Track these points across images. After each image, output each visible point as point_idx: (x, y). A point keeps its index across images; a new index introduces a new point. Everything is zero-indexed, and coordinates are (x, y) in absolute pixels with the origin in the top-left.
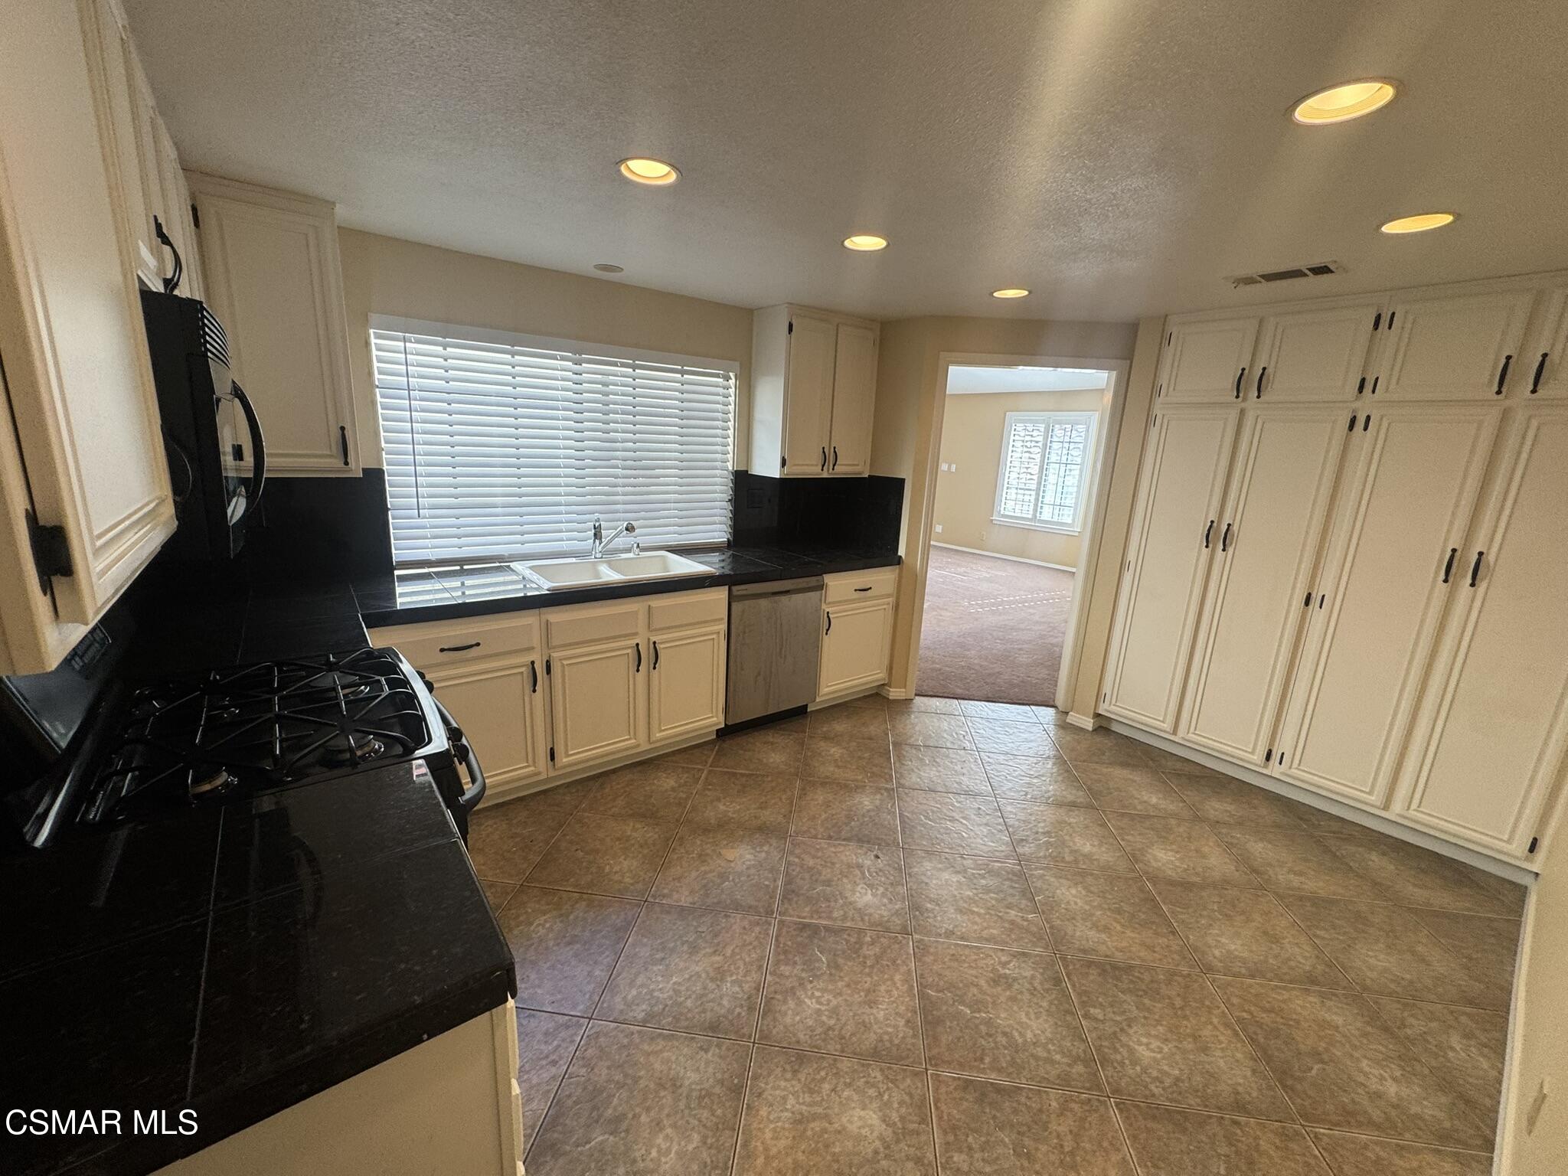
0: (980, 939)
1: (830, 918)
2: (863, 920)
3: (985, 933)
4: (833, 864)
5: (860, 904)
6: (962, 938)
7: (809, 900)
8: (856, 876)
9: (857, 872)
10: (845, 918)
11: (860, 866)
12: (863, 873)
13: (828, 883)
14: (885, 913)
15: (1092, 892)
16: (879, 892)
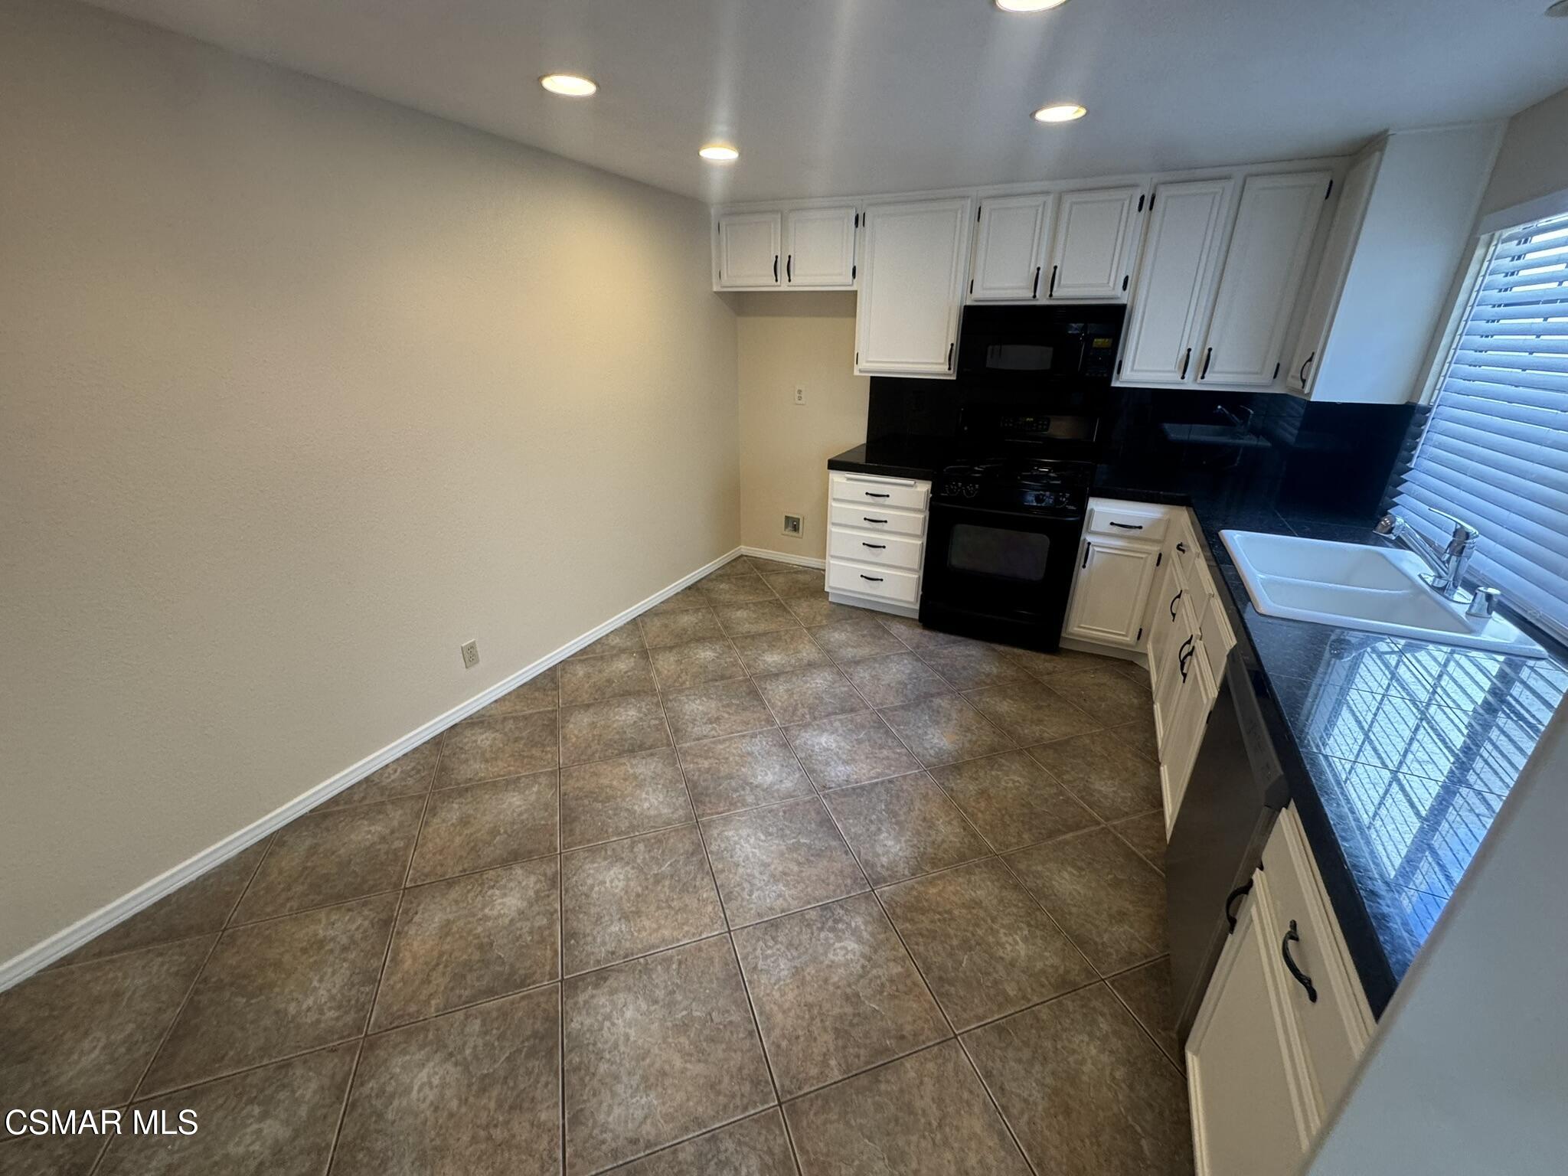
0: (731, 738)
1: (840, 720)
2: (817, 725)
3: (727, 743)
4: (867, 758)
5: (825, 735)
6: (744, 736)
7: (863, 727)
8: (844, 753)
9: (844, 757)
10: (831, 723)
11: (845, 763)
12: (840, 759)
13: (859, 742)
14: (804, 734)
15: (627, 810)
16: (817, 747)
